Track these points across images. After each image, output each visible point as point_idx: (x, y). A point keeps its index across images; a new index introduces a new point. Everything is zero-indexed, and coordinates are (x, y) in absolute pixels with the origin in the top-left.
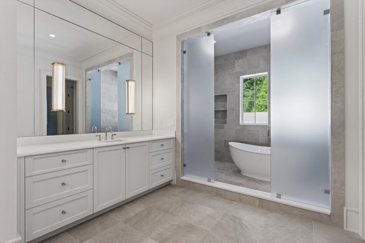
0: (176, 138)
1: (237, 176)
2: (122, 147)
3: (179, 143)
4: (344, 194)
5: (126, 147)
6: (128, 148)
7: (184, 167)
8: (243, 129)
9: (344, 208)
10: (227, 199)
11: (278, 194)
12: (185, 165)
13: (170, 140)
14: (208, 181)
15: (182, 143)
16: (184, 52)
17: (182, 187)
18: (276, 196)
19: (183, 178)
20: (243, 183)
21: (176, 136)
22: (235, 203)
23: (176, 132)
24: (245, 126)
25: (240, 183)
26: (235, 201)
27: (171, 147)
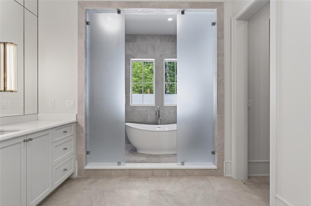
0: (77, 122)
1: (136, 155)
2: (21, 140)
3: (82, 128)
4: (223, 152)
5: (27, 139)
6: (31, 140)
7: (88, 155)
8: (134, 109)
9: (224, 162)
10: (141, 177)
11: (182, 162)
12: (88, 153)
13: (72, 125)
14: (118, 165)
15: (85, 127)
16: (87, 23)
17: (87, 178)
18: (181, 164)
19: (87, 167)
20: (145, 160)
21: (77, 119)
22: (150, 179)
23: (77, 115)
24: (135, 107)
25: (143, 161)
26: (149, 177)
27: (72, 133)
